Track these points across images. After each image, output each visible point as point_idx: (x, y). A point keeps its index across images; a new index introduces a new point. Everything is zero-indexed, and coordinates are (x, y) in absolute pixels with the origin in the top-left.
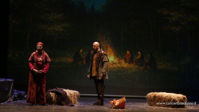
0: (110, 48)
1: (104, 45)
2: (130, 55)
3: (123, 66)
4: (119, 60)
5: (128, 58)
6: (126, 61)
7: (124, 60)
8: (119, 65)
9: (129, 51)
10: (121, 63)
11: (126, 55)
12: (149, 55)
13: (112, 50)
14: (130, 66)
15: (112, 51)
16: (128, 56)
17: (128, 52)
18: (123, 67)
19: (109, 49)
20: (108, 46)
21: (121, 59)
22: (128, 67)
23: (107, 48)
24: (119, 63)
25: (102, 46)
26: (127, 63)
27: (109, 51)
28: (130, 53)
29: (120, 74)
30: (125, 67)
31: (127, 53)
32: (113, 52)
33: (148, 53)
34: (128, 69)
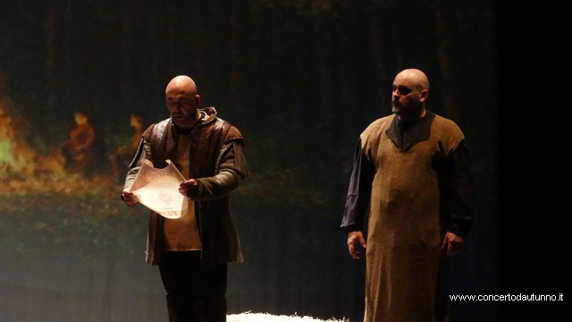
2: (91, 132)
3: (59, 187)
4: (35, 160)
5: (83, 151)
6: (70, 166)
7: (63, 160)
8: (37, 185)
9: (84, 113)
10: (49, 172)
11: (74, 135)
14: (91, 188)
15: (4, 117)
16: (81, 138)
17: (81, 120)
18: (60, 196)
21: (47, 155)
22: (81, 194)
24: (37, 174)
26: (76, 176)
28: (92, 122)
29: (42, 225)
30: (68, 191)
31: (74, 125)
32: (9, 120)
34: (82, 205)
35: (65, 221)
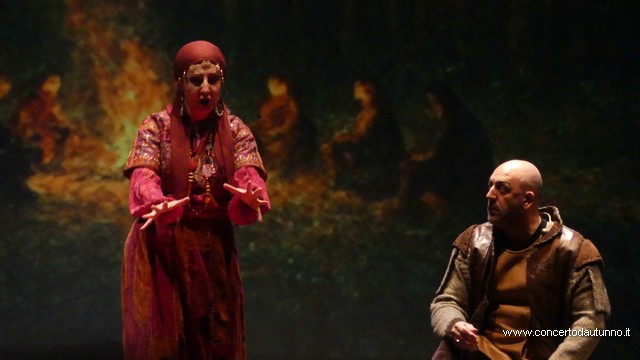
0: (139, 61)
1: (94, 39)
2: (293, 107)
5: (280, 137)
9: (282, 79)
11: (265, 111)
12: (439, 112)
13: (152, 75)
14: (292, 194)
15: (157, 83)
16: (278, 117)
17: (277, 89)
19: (131, 66)
20: (124, 45)
23: (119, 57)
25: (81, 43)
27: (133, 79)
28: (295, 91)
31: (266, 96)
32: (165, 88)
33: (431, 97)
34: (279, 220)
35: (252, 245)
